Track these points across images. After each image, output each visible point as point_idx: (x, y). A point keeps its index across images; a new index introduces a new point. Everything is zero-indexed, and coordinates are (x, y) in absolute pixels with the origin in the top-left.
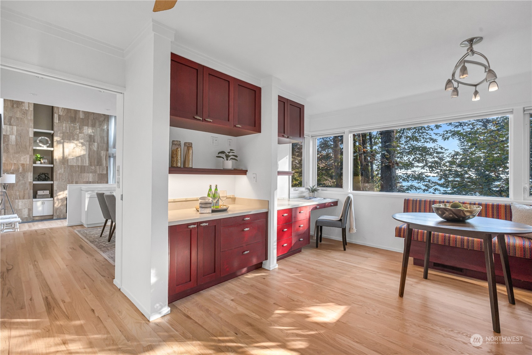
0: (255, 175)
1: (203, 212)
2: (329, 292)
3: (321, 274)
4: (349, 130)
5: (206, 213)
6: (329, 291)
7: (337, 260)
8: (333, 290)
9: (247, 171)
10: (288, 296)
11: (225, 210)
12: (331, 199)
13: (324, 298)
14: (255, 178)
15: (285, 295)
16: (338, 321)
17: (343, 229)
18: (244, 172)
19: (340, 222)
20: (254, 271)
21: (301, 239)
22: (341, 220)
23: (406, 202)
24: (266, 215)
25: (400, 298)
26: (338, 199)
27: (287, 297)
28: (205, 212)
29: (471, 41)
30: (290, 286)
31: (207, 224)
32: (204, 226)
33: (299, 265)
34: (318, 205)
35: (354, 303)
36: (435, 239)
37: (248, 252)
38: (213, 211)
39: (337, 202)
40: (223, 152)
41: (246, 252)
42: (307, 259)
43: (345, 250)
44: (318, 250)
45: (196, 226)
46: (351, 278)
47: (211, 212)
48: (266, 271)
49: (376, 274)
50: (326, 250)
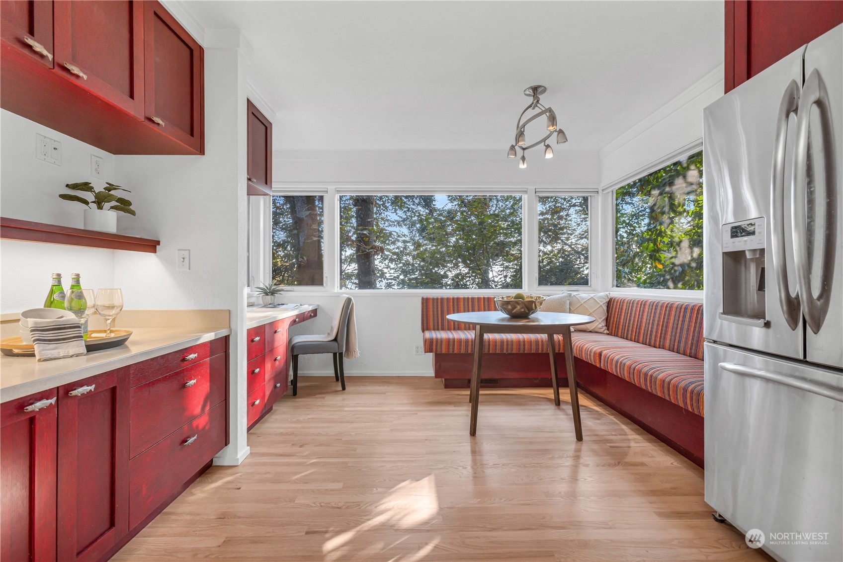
0: (186, 254)
1: (56, 356)
2: (382, 466)
3: (343, 439)
4: (336, 189)
5: (64, 357)
6: (384, 464)
7: (346, 409)
8: (383, 459)
9: (158, 243)
10: (322, 504)
11: (118, 344)
12: (309, 305)
13: (385, 480)
14: (187, 260)
15: (314, 505)
16: (441, 509)
17: (335, 355)
18: (151, 246)
19: (335, 344)
20: (198, 479)
21: (278, 385)
22: (335, 340)
23: (425, 301)
24: (224, 343)
25: (473, 437)
26: (318, 305)
27: (321, 506)
28: (61, 355)
29: (535, 89)
30: (307, 483)
31: (92, 388)
32: (82, 394)
33: (290, 435)
34: (297, 316)
35: (434, 469)
36: (510, 347)
37: (195, 437)
38: (92, 348)
39: (316, 310)
40: (86, 187)
41: (191, 440)
42: (294, 420)
43: (344, 389)
44: (297, 400)
45: (53, 401)
46: (392, 430)
47: (84, 350)
48: (230, 471)
49: (417, 414)
50: (314, 397)
